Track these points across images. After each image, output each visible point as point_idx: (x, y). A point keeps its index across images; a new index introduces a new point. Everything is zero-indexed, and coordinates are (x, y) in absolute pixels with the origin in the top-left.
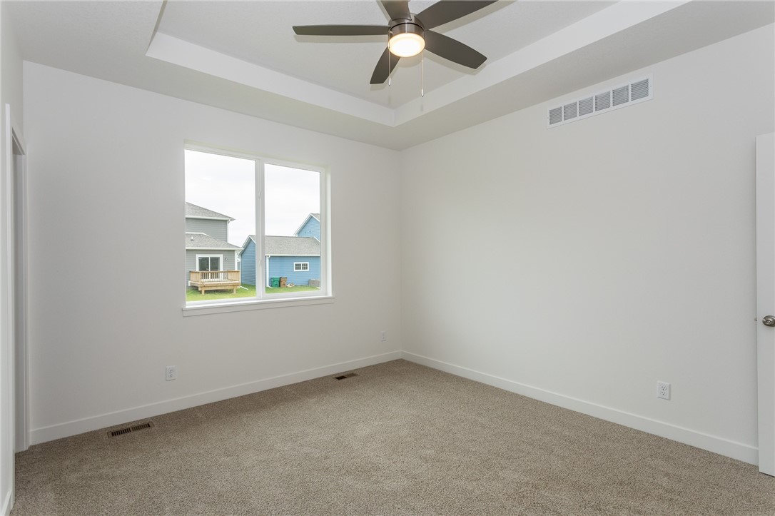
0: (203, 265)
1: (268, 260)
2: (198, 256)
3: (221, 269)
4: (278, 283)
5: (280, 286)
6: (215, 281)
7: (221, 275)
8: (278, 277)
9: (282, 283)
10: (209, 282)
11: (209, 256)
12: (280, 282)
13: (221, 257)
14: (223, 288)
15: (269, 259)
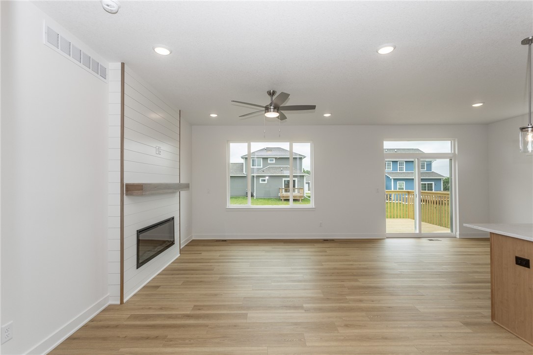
2: (284, 179)
3: (296, 186)
7: (296, 190)
13: (296, 180)
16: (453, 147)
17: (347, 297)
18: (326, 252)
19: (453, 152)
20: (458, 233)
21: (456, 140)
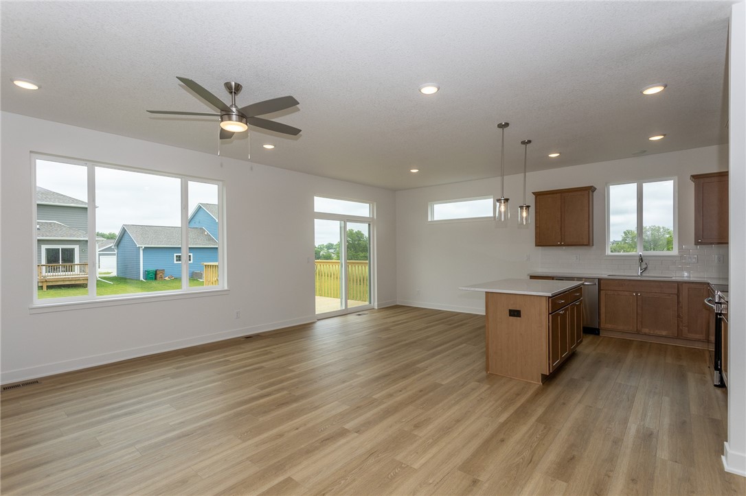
0: (52, 257)
1: (141, 252)
2: (44, 247)
3: (77, 261)
4: (153, 276)
5: (156, 279)
6: (69, 275)
7: (77, 268)
8: (154, 269)
9: (158, 276)
10: (61, 275)
11: (60, 247)
12: (156, 275)
13: (77, 248)
14: (73, 283)
15: (143, 250)
16: (371, 210)
17: (374, 397)
18: (271, 353)
19: (371, 216)
20: (376, 304)
21: (375, 204)
